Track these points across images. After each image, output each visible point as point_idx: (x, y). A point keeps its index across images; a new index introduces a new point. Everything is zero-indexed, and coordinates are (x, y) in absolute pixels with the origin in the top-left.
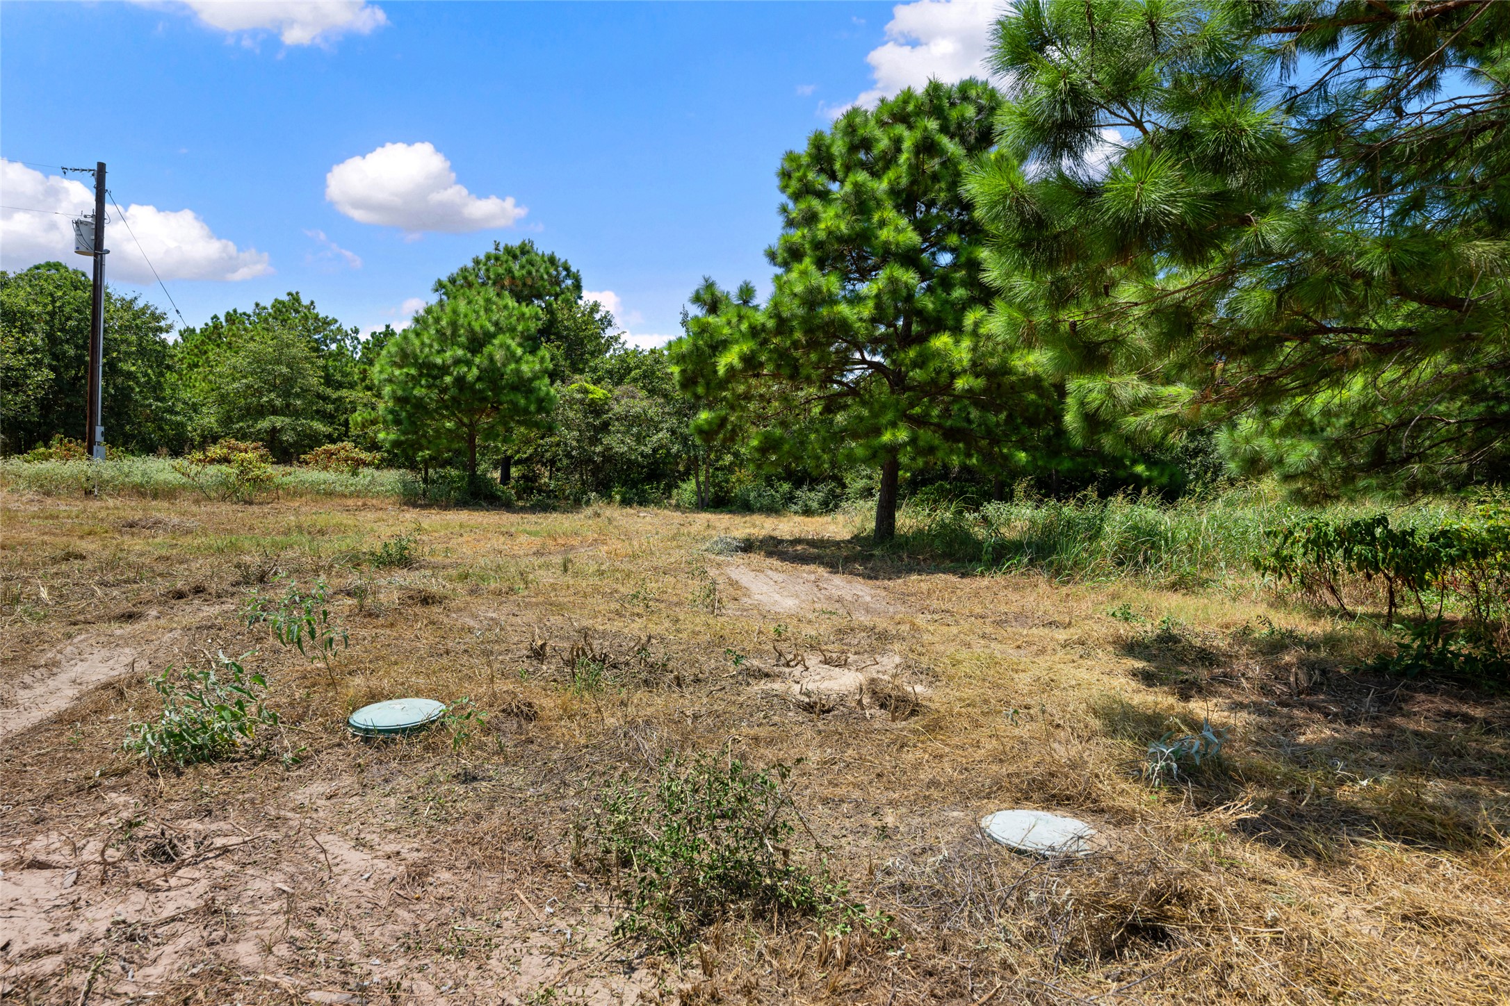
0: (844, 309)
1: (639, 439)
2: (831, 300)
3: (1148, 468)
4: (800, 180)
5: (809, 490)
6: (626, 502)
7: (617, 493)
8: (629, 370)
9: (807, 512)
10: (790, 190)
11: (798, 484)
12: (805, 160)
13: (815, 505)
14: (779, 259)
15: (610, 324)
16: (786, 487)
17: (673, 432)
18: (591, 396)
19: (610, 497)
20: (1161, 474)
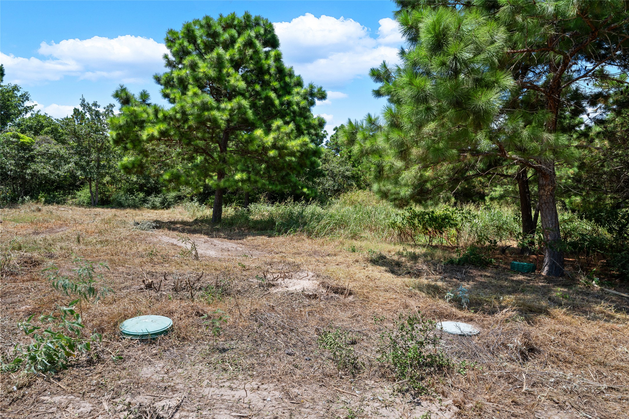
0: (216, 113)
1: (57, 166)
2: (211, 109)
3: (308, 190)
4: (180, 44)
5: (155, 197)
6: (48, 202)
7: (42, 197)
8: (42, 127)
9: (154, 207)
10: (175, 49)
11: (148, 193)
12: (181, 35)
13: (158, 204)
14: (162, 81)
15: (27, 99)
16: (142, 195)
17: (76, 164)
18: (22, 140)
19: (37, 199)
20: (312, 192)
